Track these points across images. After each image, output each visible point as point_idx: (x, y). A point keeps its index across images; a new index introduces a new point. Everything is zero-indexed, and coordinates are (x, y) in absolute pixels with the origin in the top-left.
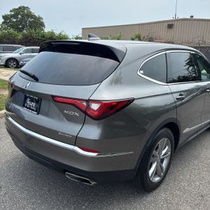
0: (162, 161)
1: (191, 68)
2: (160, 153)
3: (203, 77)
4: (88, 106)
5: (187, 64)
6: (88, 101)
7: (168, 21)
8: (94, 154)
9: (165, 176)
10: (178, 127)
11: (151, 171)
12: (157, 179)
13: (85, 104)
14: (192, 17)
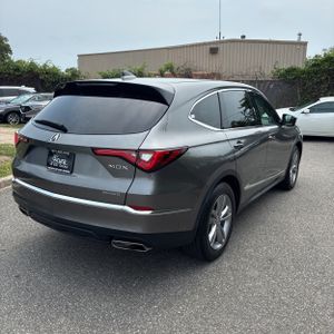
0: (222, 224)
1: (248, 110)
2: (219, 214)
3: (263, 121)
4: (138, 158)
5: (243, 105)
6: (139, 151)
7: (210, 43)
8: (148, 213)
9: (227, 243)
10: (238, 182)
11: (211, 235)
12: (219, 246)
13: (134, 155)
14: (244, 37)
